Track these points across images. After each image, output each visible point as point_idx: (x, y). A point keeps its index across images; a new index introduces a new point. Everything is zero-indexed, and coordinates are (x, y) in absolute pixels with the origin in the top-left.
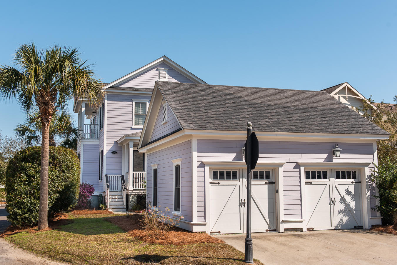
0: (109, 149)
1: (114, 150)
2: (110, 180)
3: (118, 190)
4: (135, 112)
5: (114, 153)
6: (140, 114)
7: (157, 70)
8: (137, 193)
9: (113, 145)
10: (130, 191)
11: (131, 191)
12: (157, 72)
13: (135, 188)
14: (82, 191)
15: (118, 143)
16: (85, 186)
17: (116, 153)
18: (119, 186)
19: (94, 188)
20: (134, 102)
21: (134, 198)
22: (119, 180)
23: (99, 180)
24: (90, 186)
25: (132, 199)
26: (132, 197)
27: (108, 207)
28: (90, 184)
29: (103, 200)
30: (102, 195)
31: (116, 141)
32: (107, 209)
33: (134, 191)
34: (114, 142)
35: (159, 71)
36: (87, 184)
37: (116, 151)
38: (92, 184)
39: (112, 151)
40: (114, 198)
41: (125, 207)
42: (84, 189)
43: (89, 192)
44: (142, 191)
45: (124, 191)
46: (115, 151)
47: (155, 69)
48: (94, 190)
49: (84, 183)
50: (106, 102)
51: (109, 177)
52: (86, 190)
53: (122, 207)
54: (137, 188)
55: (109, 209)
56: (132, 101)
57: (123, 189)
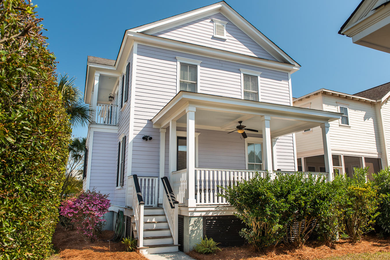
0: (138, 132)
1: (147, 134)
2: (143, 185)
3: (152, 203)
4: (181, 78)
5: (147, 140)
6: (188, 81)
7: (212, 21)
8: (203, 214)
9: (144, 125)
10: (190, 210)
11: (193, 209)
12: (211, 24)
13: (199, 203)
14: (85, 207)
15: (154, 123)
16: (91, 198)
17: (151, 139)
18: (154, 197)
19: (109, 201)
20: (178, 63)
21: (196, 225)
22: (154, 185)
23: (117, 186)
24: (102, 198)
25: (193, 227)
26: (192, 221)
27: (141, 245)
28: (103, 193)
29: (125, 223)
30: (122, 212)
31: (151, 120)
32: (139, 249)
33: (198, 209)
34: (146, 122)
35: (214, 24)
36: (97, 192)
37: (150, 136)
38: (106, 193)
39: (143, 136)
40: (148, 221)
41: (176, 242)
42: (89, 204)
43: (100, 210)
44: (213, 209)
45: (174, 207)
46: (147, 137)
47: (209, 20)
48: (109, 205)
49: (91, 191)
50: (135, 56)
51: (141, 180)
52: (94, 205)
53: (168, 241)
54: (203, 203)
55: (142, 248)
56: (175, 60)
57: (171, 204)
